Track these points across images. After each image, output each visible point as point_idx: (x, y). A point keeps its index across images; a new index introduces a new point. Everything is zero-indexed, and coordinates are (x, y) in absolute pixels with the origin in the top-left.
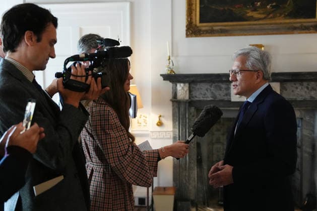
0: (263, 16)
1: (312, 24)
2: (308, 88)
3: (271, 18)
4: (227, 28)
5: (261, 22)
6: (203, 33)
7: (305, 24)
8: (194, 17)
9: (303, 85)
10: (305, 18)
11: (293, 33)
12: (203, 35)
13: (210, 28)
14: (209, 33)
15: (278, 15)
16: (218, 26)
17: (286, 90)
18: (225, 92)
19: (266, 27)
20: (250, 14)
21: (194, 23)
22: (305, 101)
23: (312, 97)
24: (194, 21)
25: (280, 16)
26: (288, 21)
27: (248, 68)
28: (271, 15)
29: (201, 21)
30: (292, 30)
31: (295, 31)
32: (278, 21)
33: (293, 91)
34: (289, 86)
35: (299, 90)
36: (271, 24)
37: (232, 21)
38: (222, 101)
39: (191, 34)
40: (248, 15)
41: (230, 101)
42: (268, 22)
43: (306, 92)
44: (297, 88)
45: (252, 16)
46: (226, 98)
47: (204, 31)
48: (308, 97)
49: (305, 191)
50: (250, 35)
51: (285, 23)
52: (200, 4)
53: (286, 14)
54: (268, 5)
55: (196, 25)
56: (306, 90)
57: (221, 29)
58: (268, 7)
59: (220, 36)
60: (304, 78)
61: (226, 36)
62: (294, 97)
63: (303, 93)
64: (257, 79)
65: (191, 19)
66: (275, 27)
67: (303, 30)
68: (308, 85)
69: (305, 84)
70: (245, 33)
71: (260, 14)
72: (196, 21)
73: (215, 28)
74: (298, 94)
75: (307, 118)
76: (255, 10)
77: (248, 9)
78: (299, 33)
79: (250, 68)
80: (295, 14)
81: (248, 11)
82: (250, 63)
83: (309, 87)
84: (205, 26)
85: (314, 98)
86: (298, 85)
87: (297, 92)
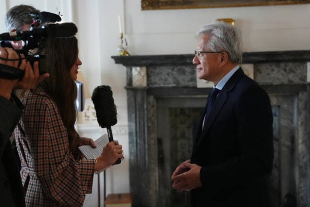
2: (285, 70)
6: (162, 6)
9: (279, 67)
11: (267, 5)
12: (161, 7)
14: (169, 5)
17: (261, 73)
18: (190, 77)
22: (282, 85)
23: (290, 81)
27: (210, 49)
33: (268, 74)
34: (264, 68)
35: (275, 72)
38: (186, 87)
39: (148, 6)
41: (195, 88)
43: (283, 75)
44: (273, 70)
46: (191, 84)
48: (285, 81)
49: (284, 192)
56: (283, 72)
59: (182, 8)
60: (281, 58)
61: (190, 8)
62: (270, 81)
63: (281, 77)
64: (222, 61)
68: (286, 66)
69: (282, 65)
70: (212, 5)
74: (274, 77)
75: (285, 106)
79: (213, 50)
82: (212, 44)
83: (287, 69)
85: (292, 82)
86: (274, 67)
87: (273, 75)
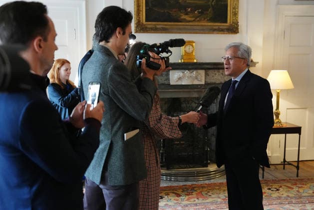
0: (193, 19)
1: (225, 27)
3: (198, 21)
4: (167, 27)
5: (191, 24)
6: (149, 30)
7: (221, 27)
8: (141, 17)
9: (219, 72)
10: (220, 23)
11: (213, 33)
12: (148, 32)
13: (154, 26)
14: (154, 30)
15: (203, 19)
16: (160, 25)
17: (208, 76)
18: (165, 77)
19: (195, 28)
20: (184, 17)
21: (141, 21)
24: (141, 19)
25: (204, 20)
26: (210, 24)
27: (238, 56)
28: (198, 19)
29: (147, 21)
30: (213, 31)
31: (215, 32)
32: (203, 24)
33: (213, 76)
34: (210, 72)
36: (198, 25)
37: (170, 22)
38: (163, 84)
40: (182, 17)
41: (169, 84)
42: (196, 24)
43: (221, 77)
44: (216, 74)
45: (185, 19)
46: (166, 82)
47: (149, 28)
48: (223, 81)
50: (183, 33)
51: (208, 26)
52: (146, 6)
53: (208, 18)
54: (196, 11)
55: (142, 23)
56: (221, 75)
57: (162, 27)
58: (196, 12)
59: (161, 33)
62: (214, 81)
63: (220, 78)
64: (243, 64)
65: (139, 18)
66: (201, 28)
67: (220, 31)
71: (190, 17)
72: (143, 20)
73: (158, 26)
74: (216, 79)
76: (187, 14)
77: (181, 13)
78: (218, 34)
79: (240, 56)
80: (213, 19)
81: (182, 15)
82: (240, 53)
84: (151, 24)
86: (216, 72)
87: (215, 77)
